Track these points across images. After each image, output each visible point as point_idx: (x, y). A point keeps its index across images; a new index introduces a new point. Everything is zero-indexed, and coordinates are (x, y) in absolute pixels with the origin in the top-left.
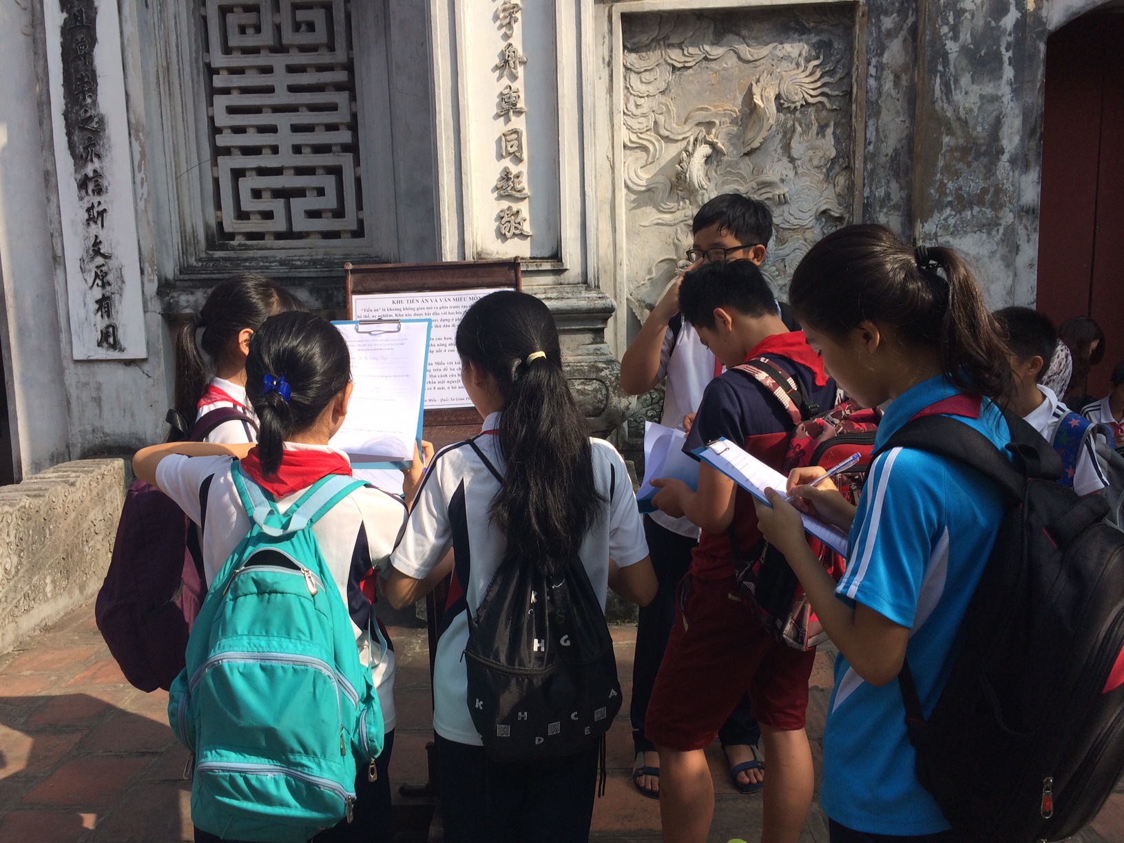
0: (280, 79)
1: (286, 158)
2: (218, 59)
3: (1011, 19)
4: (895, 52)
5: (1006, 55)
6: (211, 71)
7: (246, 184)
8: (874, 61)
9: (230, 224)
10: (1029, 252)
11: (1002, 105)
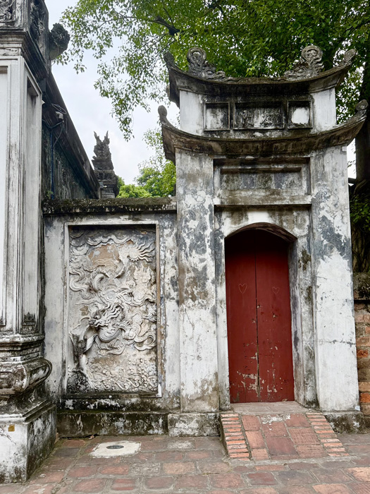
3: (208, 232)
4: (170, 242)
5: (208, 244)
8: (162, 245)
10: (223, 317)
11: (207, 262)
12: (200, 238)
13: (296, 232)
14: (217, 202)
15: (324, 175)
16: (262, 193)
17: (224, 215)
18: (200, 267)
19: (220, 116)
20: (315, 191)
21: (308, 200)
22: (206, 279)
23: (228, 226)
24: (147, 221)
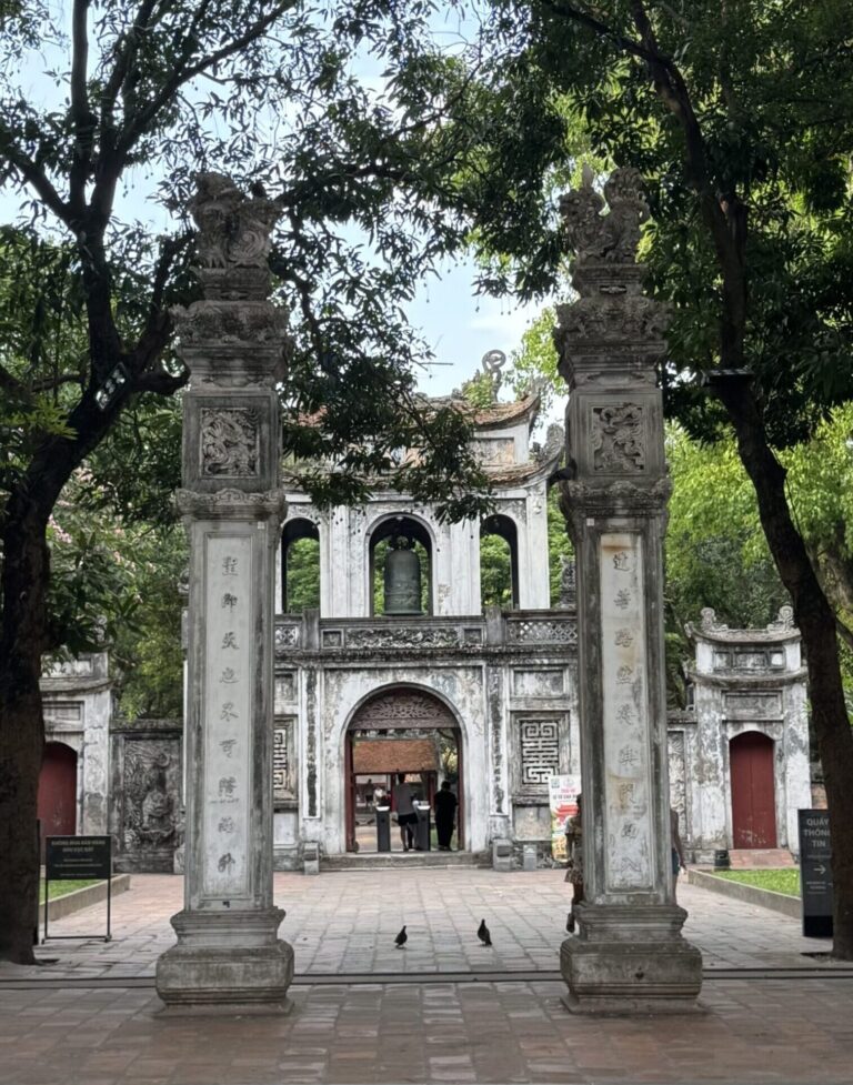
0: (540, 744)
1: (540, 764)
2: (524, 739)
3: (719, 737)
4: (693, 742)
5: (718, 745)
6: (522, 742)
7: (531, 770)
8: (688, 744)
9: (526, 780)
10: (729, 792)
11: (718, 756)
12: (714, 741)
13: (775, 737)
14: (724, 717)
15: (791, 702)
16: (753, 711)
17: (729, 725)
18: (713, 759)
19: (725, 659)
20: (786, 712)
21: (782, 718)
22: (717, 768)
23: (731, 733)
24: (678, 729)
